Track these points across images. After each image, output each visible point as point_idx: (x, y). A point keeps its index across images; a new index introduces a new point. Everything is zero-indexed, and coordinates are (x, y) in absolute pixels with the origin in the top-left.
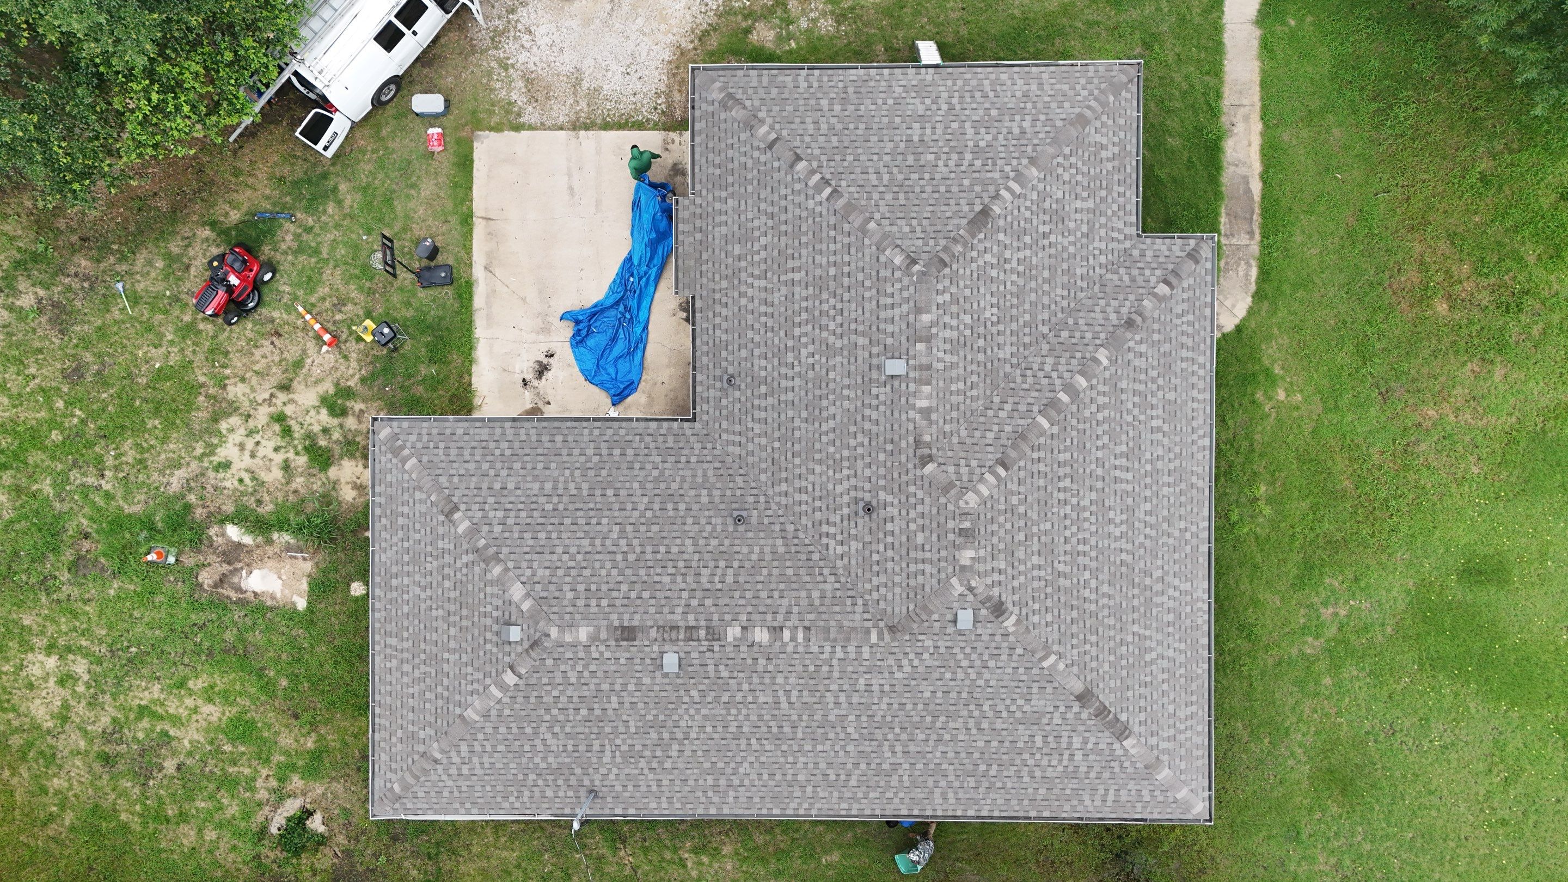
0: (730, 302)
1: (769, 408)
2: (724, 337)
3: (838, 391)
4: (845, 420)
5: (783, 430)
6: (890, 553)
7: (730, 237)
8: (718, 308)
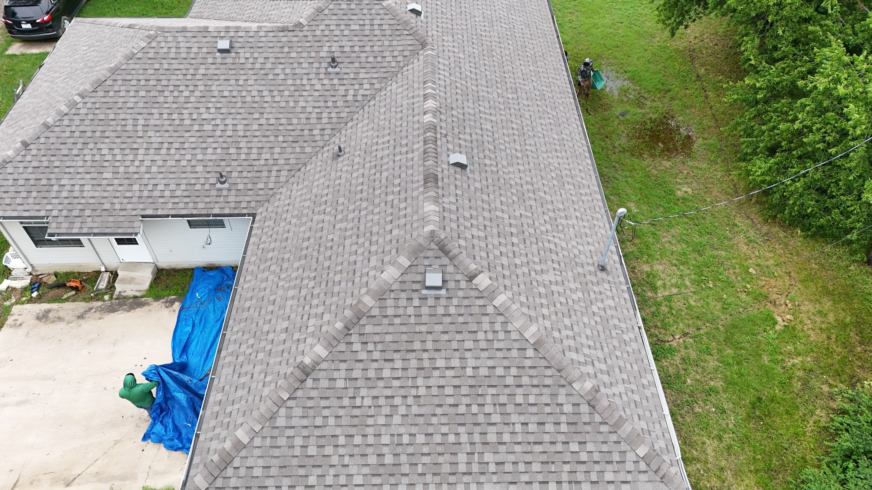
0: (153, 182)
1: (249, 145)
2: (183, 187)
3: (240, 88)
4: (263, 82)
5: (268, 133)
6: (367, 49)
7: (94, 182)
8: (157, 193)
